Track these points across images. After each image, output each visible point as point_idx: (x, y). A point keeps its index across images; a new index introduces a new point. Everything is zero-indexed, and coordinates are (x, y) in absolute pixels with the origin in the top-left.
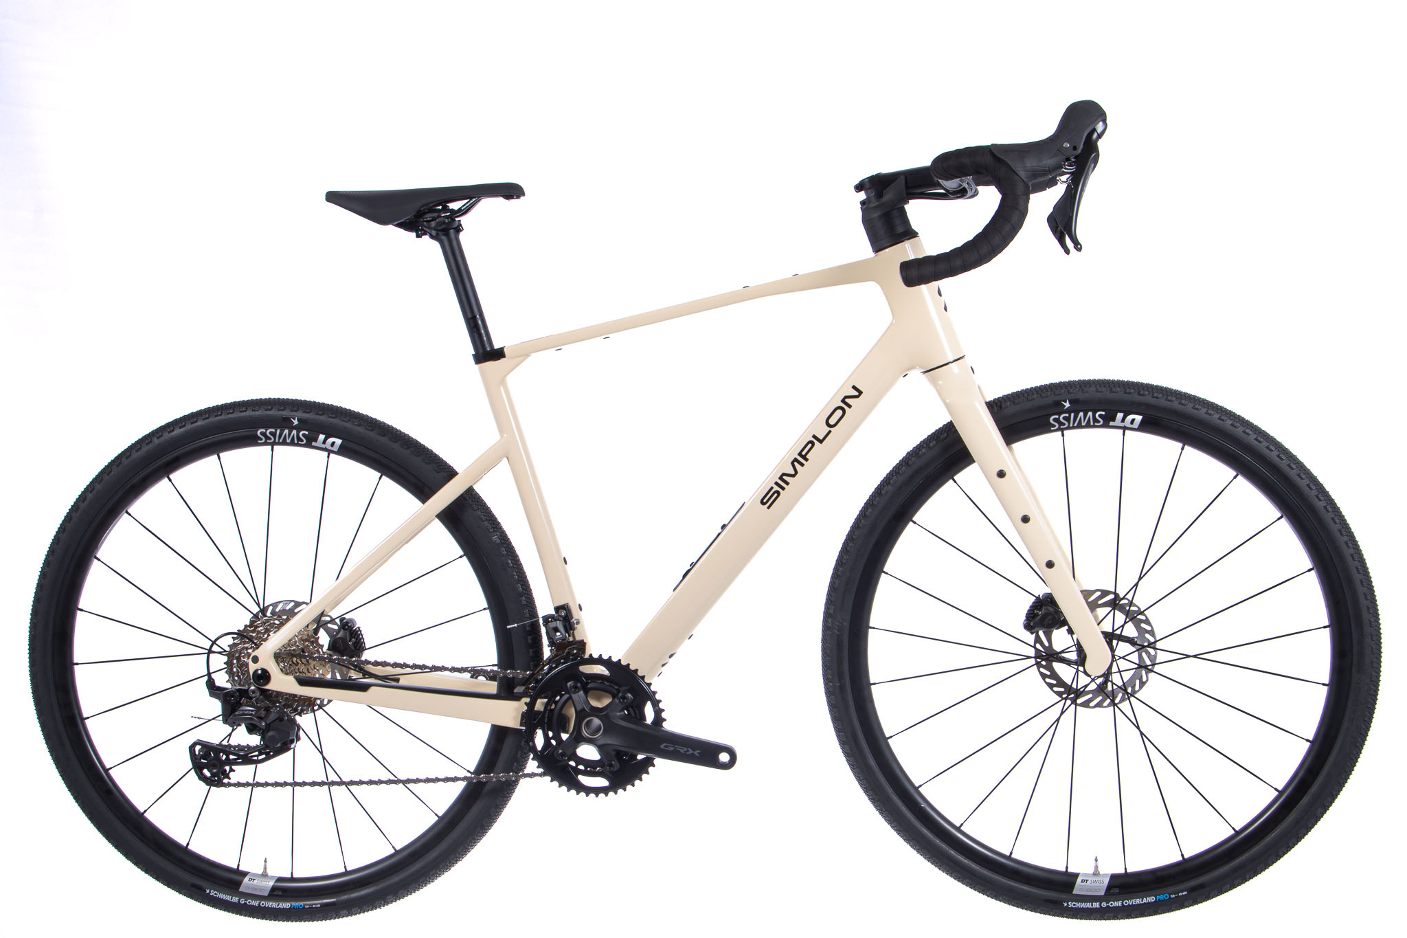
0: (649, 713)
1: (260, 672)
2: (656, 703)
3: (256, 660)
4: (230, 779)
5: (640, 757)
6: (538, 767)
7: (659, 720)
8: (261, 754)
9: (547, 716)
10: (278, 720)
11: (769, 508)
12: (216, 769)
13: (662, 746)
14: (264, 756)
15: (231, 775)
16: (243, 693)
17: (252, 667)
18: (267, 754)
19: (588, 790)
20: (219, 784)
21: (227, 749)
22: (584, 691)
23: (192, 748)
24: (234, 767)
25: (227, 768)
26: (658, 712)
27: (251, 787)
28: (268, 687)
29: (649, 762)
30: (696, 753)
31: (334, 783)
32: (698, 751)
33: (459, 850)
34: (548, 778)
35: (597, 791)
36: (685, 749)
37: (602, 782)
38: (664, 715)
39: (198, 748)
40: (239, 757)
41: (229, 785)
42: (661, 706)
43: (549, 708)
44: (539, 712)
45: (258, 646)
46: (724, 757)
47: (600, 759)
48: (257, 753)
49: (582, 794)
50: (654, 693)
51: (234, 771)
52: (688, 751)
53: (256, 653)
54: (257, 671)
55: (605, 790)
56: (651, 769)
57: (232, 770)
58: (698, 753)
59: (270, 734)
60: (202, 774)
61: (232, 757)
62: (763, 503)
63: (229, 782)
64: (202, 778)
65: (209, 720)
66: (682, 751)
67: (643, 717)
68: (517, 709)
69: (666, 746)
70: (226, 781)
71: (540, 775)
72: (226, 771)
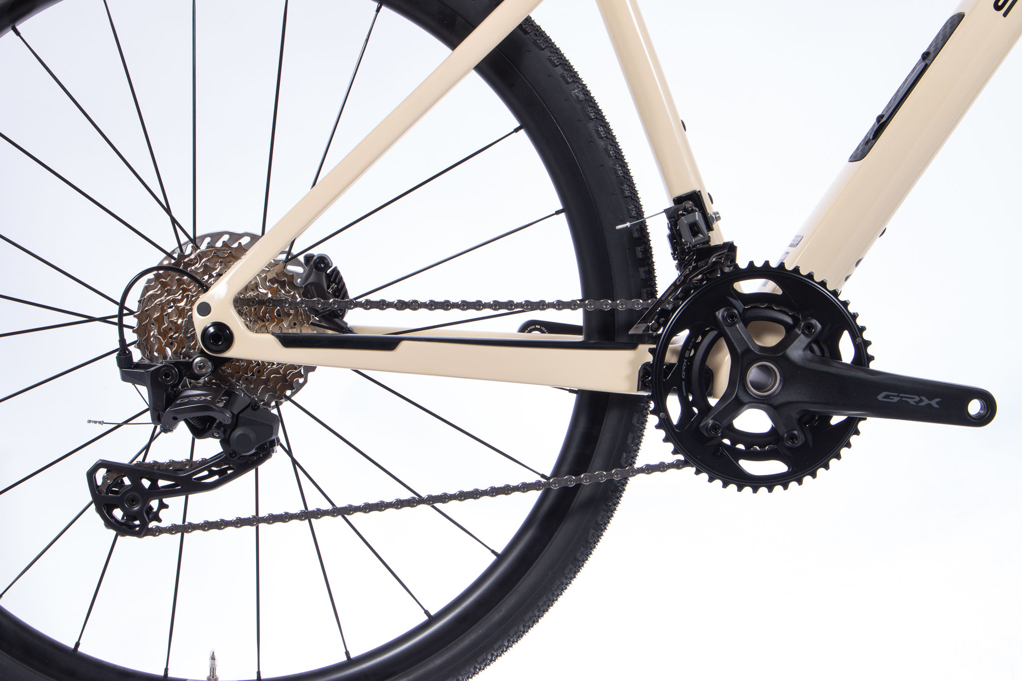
0: (846, 349)
1: (212, 330)
2: (857, 333)
3: (205, 309)
4: (160, 520)
5: (836, 420)
6: (675, 452)
7: (862, 357)
8: (212, 474)
9: (684, 367)
10: (250, 408)
11: (1005, 15)
12: (137, 504)
13: (880, 397)
14: (216, 477)
15: (163, 514)
16: (184, 369)
17: (201, 323)
18: (221, 473)
19: (757, 482)
20: (144, 531)
21: (155, 471)
22: (744, 323)
23: (91, 475)
24: (166, 501)
25: (154, 504)
26: (861, 346)
27: (179, 534)
28: (230, 354)
29: (850, 428)
30: (934, 403)
31: (319, 514)
32: (938, 400)
33: (540, 604)
34: (690, 470)
35: (770, 482)
36: (917, 398)
37: (777, 467)
38: (870, 351)
39: (101, 473)
40: (178, 481)
41: (159, 531)
42: (866, 336)
43: (687, 356)
44: (671, 366)
45: (205, 288)
46: (974, 407)
47: (773, 429)
48: (206, 473)
49: (748, 490)
50: (855, 316)
51: (166, 506)
52: (921, 401)
53: (203, 298)
54: (206, 330)
55: (782, 480)
56: (853, 439)
57: (162, 506)
58: (937, 403)
59: (238, 432)
60: (113, 517)
61: (162, 483)
62: (997, 8)
63: (157, 527)
64: (110, 522)
65: (119, 426)
66: (911, 402)
67: (837, 355)
68: (632, 363)
69: (887, 397)
70: (153, 524)
71: (678, 465)
72: (151, 508)
